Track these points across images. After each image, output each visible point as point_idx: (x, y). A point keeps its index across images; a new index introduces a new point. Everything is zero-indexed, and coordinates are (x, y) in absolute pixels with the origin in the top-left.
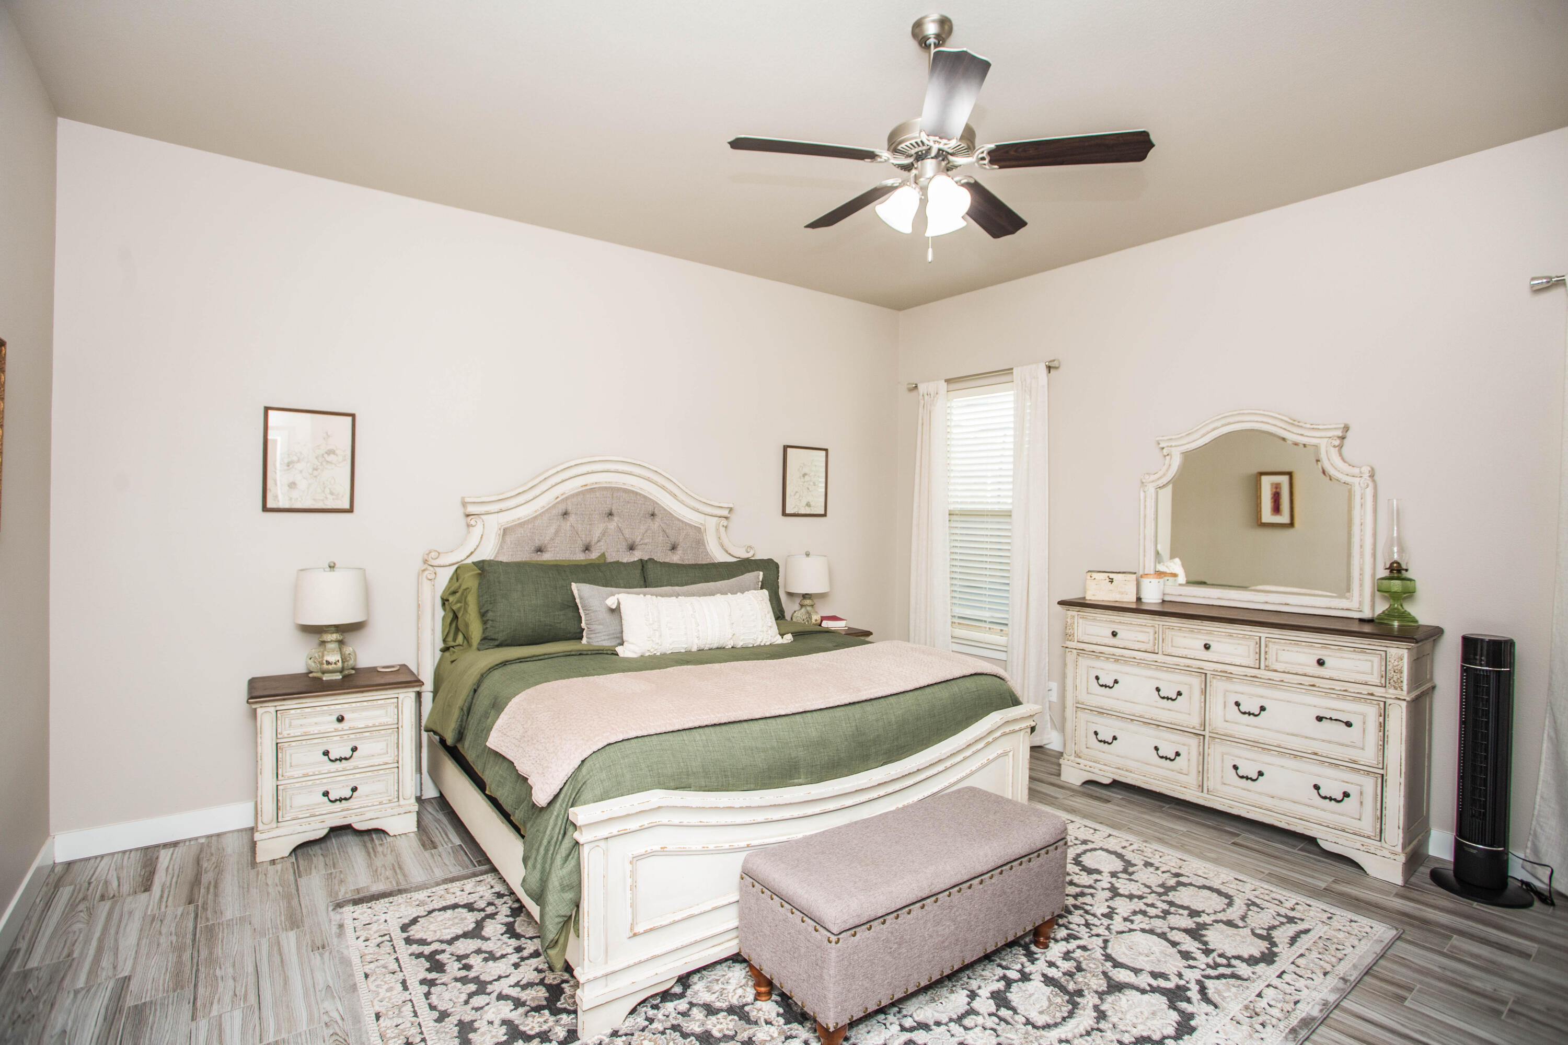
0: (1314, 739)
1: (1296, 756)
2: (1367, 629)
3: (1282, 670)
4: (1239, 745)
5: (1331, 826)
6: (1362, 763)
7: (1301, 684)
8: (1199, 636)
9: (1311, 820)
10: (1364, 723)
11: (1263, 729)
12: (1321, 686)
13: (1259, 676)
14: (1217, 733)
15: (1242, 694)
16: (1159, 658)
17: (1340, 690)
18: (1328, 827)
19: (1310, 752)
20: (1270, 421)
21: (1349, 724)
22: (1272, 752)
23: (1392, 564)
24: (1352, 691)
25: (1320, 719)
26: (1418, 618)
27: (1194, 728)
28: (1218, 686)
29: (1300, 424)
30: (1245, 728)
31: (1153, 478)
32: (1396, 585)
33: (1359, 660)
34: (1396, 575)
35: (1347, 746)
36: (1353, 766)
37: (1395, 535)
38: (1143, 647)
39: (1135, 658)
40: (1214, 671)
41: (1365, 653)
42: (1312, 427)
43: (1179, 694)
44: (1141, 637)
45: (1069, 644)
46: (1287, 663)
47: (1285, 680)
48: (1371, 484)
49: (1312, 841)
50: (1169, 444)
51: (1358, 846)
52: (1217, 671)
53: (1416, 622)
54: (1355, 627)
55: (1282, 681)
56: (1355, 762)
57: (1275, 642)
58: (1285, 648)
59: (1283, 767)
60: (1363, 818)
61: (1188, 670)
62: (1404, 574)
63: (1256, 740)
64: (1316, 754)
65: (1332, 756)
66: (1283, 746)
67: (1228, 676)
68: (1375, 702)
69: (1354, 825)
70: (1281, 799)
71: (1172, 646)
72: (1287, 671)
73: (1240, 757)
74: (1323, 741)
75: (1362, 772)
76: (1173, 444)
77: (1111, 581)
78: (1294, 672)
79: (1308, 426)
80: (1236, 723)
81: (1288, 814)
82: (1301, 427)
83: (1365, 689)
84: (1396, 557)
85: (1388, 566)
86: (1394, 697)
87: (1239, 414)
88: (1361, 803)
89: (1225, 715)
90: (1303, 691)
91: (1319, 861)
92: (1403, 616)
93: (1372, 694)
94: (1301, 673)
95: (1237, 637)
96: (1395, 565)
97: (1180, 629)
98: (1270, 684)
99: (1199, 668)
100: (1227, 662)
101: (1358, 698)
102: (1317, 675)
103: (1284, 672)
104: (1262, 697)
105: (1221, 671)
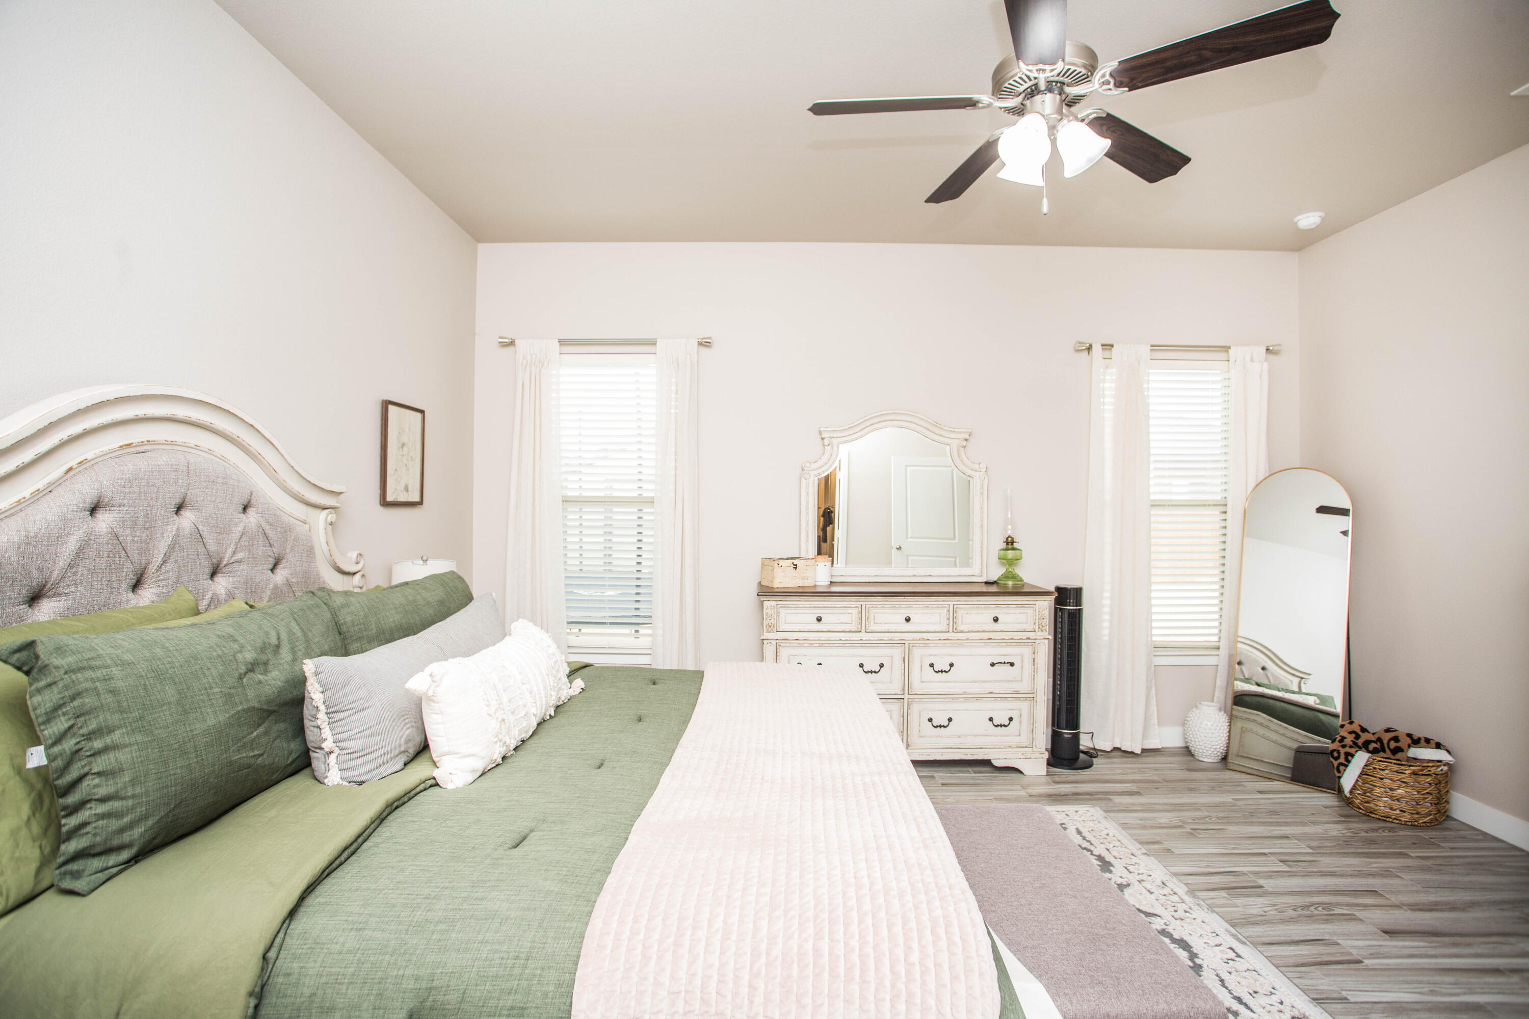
0: (990, 681)
1: (977, 698)
2: (994, 589)
3: (966, 630)
4: (934, 700)
5: (1002, 747)
6: (1022, 692)
7: (981, 639)
8: (899, 611)
9: (988, 747)
10: (1022, 661)
11: (951, 682)
12: (995, 638)
13: (950, 638)
14: (916, 694)
15: (935, 655)
16: (863, 635)
17: (1008, 639)
18: (1000, 748)
19: (987, 692)
20: (918, 421)
21: (1012, 664)
22: (960, 699)
23: (1007, 539)
24: (1016, 638)
25: (993, 665)
26: (1024, 578)
27: (896, 694)
28: (917, 652)
29: (941, 426)
30: (938, 684)
31: (814, 466)
32: (1010, 554)
33: (1019, 613)
34: (1010, 547)
35: (1012, 681)
36: (1017, 696)
37: (1009, 516)
38: (847, 628)
39: (840, 640)
40: (914, 640)
41: (1024, 607)
42: (950, 429)
43: (882, 666)
44: (845, 618)
45: (766, 635)
46: (970, 624)
47: (970, 638)
48: (986, 477)
49: (987, 763)
50: (832, 436)
51: (1021, 756)
52: (916, 640)
53: (1022, 581)
54: (984, 589)
55: (968, 639)
56: (1017, 692)
57: (962, 608)
58: (968, 612)
59: (967, 710)
60: (1021, 735)
61: (891, 643)
62: (1015, 545)
63: (948, 693)
64: (991, 693)
65: (1003, 692)
66: (968, 692)
67: (925, 642)
68: (1030, 644)
69: (1015, 740)
70: (966, 736)
71: (875, 623)
72: (970, 630)
73: (934, 710)
74: (996, 681)
75: (1022, 699)
76: (835, 435)
77: (795, 567)
78: (976, 630)
79: (947, 429)
80: (930, 682)
81: (972, 747)
82: (942, 428)
83: (1024, 635)
84: (1009, 533)
85: (1005, 540)
86: (1042, 637)
87: (894, 413)
88: (1020, 722)
89: (921, 677)
90: (983, 644)
91: (995, 777)
92: (1014, 577)
93: (1029, 638)
94: (981, 630)
95: (932, 607)
96: (1010, 539)
97: (883, 607)
98: (959, 643)
99: (901, 640)
100: (924, 631)
101: (1020, 643)
102: (992, 630)
103: (969, 632)
104: (951, 655)
105: (919, 640)
